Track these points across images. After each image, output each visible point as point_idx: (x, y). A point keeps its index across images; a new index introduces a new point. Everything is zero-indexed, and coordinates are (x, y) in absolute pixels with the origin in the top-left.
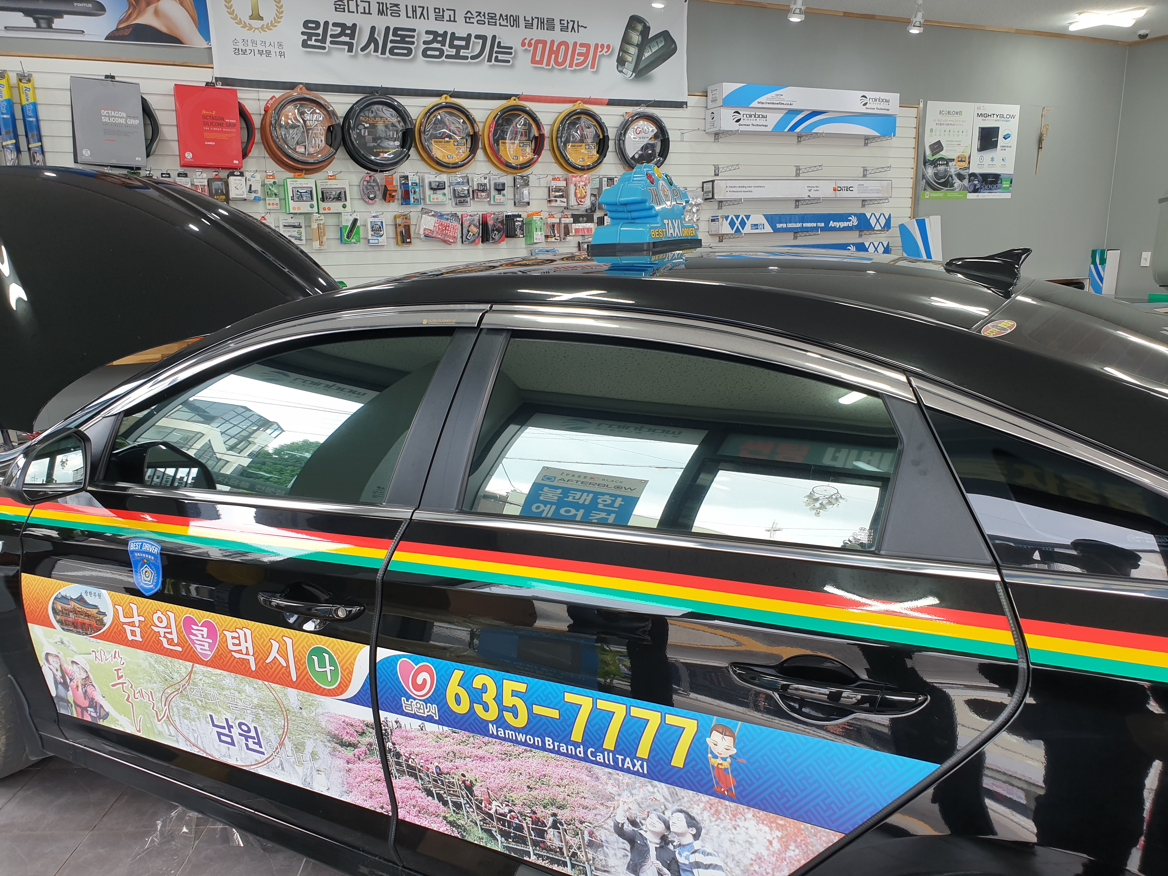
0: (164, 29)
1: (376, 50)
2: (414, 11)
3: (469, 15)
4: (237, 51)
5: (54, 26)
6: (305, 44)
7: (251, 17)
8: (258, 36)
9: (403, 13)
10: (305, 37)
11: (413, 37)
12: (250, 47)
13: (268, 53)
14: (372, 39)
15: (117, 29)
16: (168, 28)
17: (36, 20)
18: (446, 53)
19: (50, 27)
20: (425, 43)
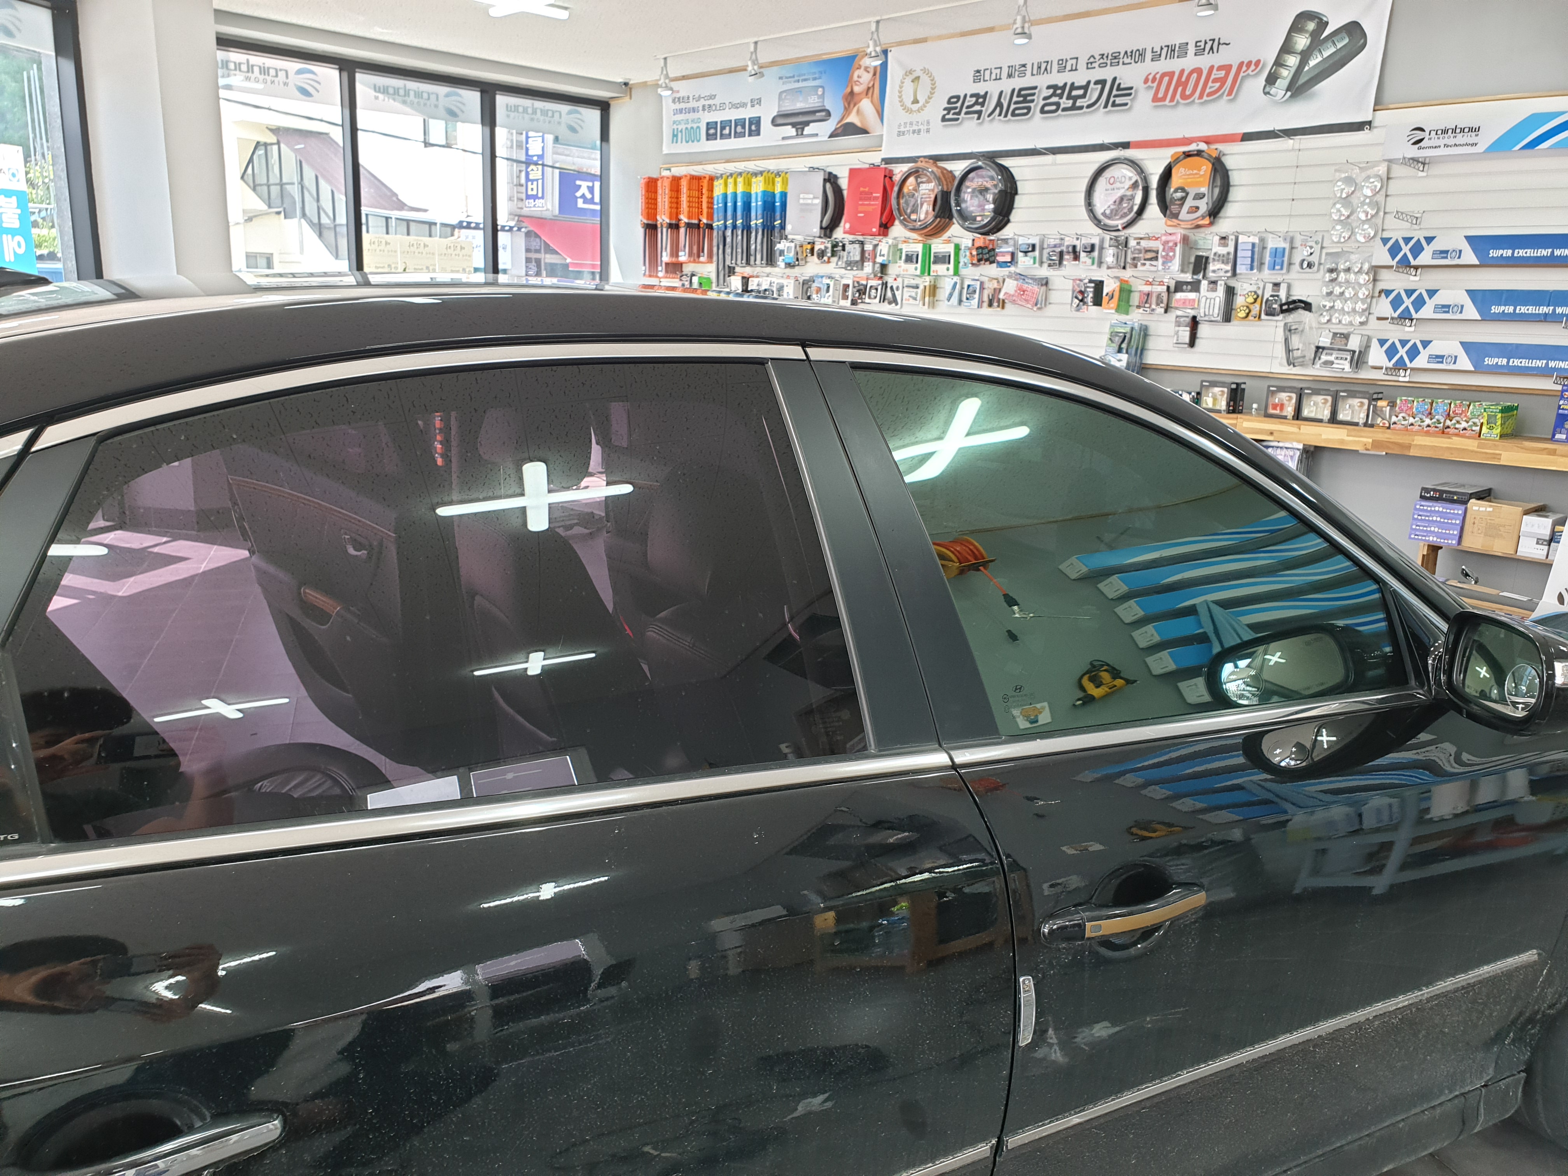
0: (859, 124)
1: (1000, 115)
2: (1039, 67)
3: (1092, 60)
4: (899, 135)
5: (805, 133)
6: (944, 119)
7: (913, 103)
8: (915, 117)
9: (1029, 73)
10: (945, 112)
11: (1033, 94)
12: (908, 129)
13: (919, 131)
14: (999, 104)
15: (836, 129)
16: (861, 122)
17: (797, 131)
18: (1062, 106)
19: (802, 134)
20: (1045, 98)
